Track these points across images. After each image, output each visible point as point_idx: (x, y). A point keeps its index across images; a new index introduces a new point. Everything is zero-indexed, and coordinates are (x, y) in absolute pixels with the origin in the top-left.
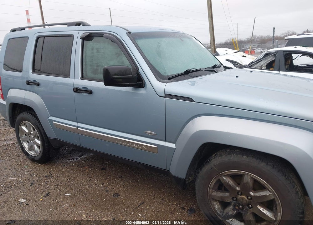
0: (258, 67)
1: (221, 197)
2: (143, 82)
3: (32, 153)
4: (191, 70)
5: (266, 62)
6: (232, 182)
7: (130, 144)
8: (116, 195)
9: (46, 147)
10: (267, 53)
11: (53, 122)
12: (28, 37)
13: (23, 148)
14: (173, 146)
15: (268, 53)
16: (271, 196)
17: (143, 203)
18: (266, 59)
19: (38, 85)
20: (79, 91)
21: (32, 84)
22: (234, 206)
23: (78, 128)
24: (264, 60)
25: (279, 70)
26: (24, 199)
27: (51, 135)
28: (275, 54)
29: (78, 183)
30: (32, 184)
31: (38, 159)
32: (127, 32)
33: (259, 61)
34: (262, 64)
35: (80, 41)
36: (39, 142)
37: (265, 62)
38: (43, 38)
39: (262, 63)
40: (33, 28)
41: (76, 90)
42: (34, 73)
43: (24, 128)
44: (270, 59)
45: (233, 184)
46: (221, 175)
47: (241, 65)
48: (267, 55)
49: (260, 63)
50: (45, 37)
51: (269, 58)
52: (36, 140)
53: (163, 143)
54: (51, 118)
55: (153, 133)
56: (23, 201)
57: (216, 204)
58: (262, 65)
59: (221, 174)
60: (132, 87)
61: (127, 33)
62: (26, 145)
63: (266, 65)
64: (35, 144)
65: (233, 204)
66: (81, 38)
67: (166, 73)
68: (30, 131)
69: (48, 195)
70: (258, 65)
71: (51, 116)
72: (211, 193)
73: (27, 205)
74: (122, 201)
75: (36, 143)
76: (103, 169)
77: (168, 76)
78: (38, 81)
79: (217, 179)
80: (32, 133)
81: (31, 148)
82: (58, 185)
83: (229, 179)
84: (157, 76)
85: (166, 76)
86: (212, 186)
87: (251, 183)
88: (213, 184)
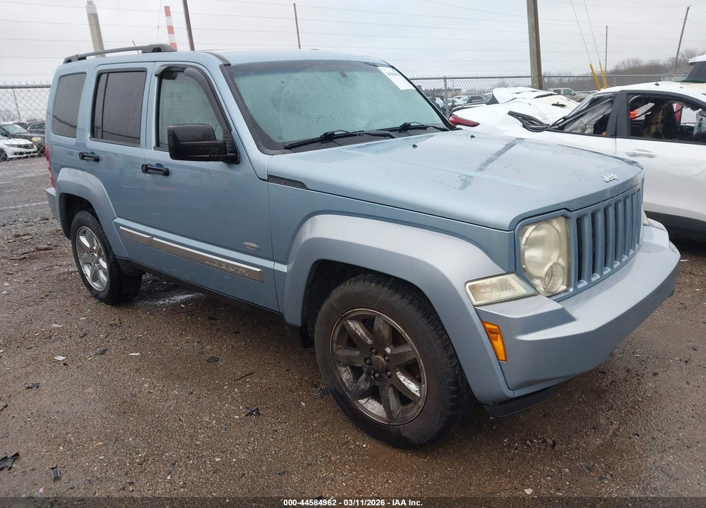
0: (576, 129)
1: (348, 357)
2: (237, 154)
3: (97, 285)
4: (335, 133)
5: (595, 118)
6: (361, 331)
7: (224, 267)
8: (214, 360)
9: (115, 274)
10: (595, 97)
11: (121, 227)
12: (85, 73)
13: (83, 276)
14: (283, 268)
15: (598, 98)
16: (410, 353)
17: (252, 374)
18: (594, 110)
19: (97, 160)
20: (150, 171)
21: (89, 159)
22: (368, 374)
23: (154, 239)
24: (590, 114)
25: (615, 136)
26: (63, 356)
27: (121, 252)
28: (612, 99)
29: (159, 338)
30: (85, 335)
31: (104, 297)
32: (221, 63)
33: (579, 115)
34: (585, 123)
35: (156, 80)
36: (104, 265)
37: (591, 118)
38: (106, 75)
39: (585, 120)
40: (107, 55)
41: (146, 169)
42: (93, 139)
43: (83, 240)
44: (602, 111)
45: (364, 334)
46: (344, 318)
47: (542, 124)
48: (594, 102)
49: (582, 119)
50: (109, 73)
51: (600, 109)
52: (101, 260)
53: (269, 264)
54: (119, 220)
55: (255, 245)
56: (61, 358)
57: (345, 371)
58: (586, 125)
59: (345, 315)
60: (222, 162)
61: (220, 66)
62: (88, 271)
63: (594, 123)
64: (100, 269)
65: (365, 370)
66: (156, 75)
67: (281, 138)
68: (92, 244)
69: (103, 352)
70: (577, 123)
71: (118, 216)
72: (334, 350)
73: (65, 364)
74: (217, 369)
75: (101, 267)
76: (210, 318)
77: (285, 143)
78: (97, 154)
79: (341, 325)
80: (95, 248)
81: (95, 277)
82: (125, 339)
83: (357, 326)
84: (260, 144)
85: (279, 143)
86: (335, 339)
87: (386, 333)
88: (337, 333)
